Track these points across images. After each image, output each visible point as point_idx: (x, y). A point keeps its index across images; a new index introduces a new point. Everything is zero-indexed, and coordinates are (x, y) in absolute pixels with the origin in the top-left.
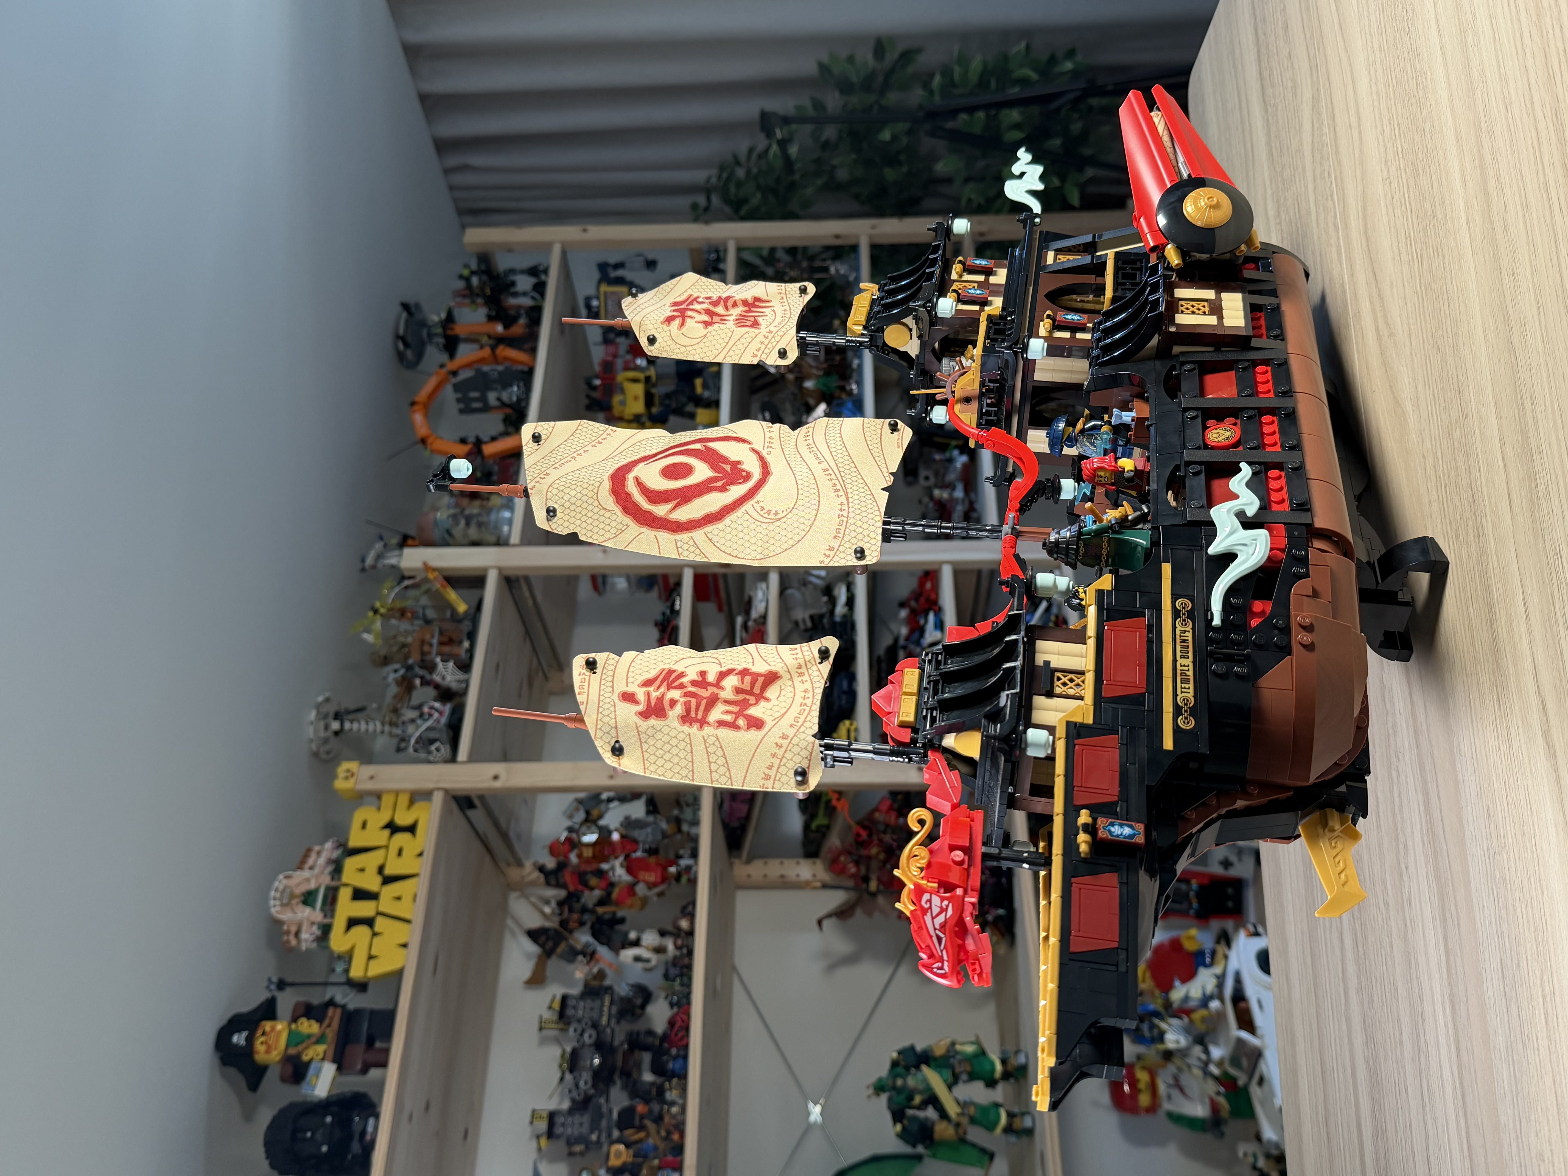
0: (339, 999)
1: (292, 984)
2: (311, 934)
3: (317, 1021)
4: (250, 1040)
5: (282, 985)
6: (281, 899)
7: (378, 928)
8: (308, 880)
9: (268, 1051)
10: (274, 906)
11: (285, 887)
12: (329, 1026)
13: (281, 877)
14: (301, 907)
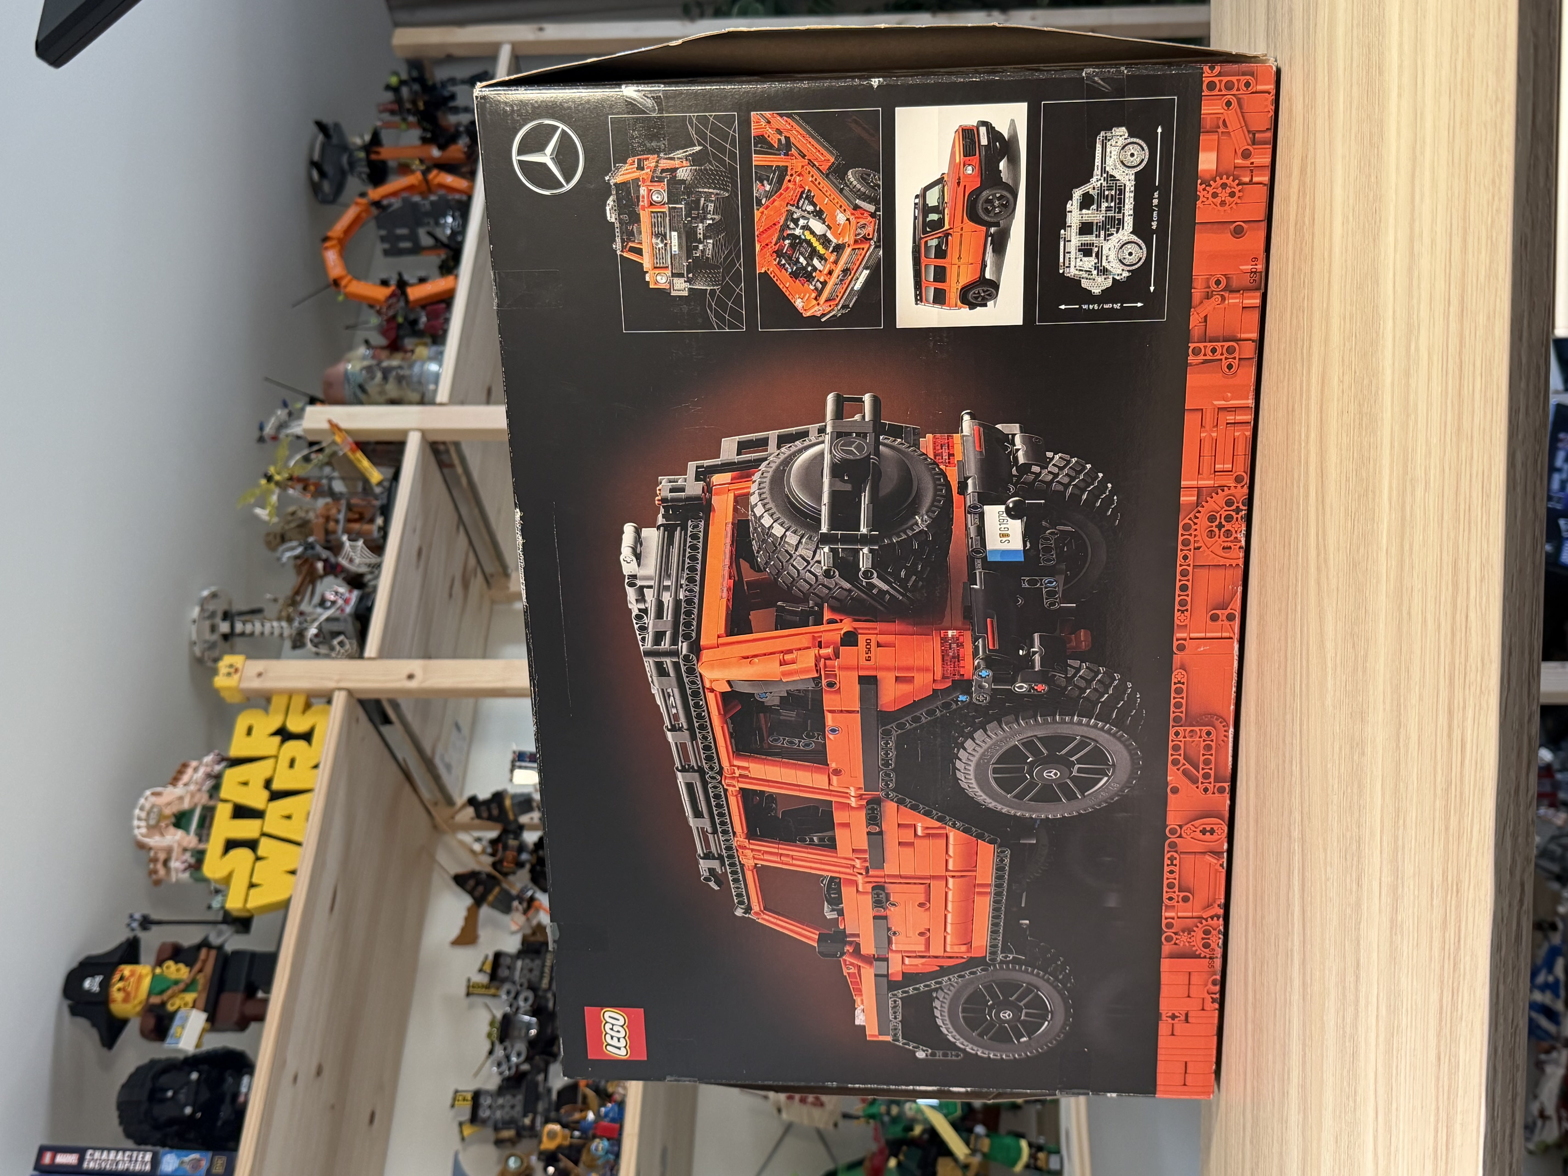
0: (215, 940)
1: (159, 923)
2: (184, 862)
3: (187, 965)
4: (105, 985)
5: (146, 923)
6: (147, 820)
7: (261, 852)
8: (181, 799)
9: (126, 1000)
10: (139, 827)
11: (153, 806)
12: (200, 971)
13: (148, 793)
14: (172, 829)
